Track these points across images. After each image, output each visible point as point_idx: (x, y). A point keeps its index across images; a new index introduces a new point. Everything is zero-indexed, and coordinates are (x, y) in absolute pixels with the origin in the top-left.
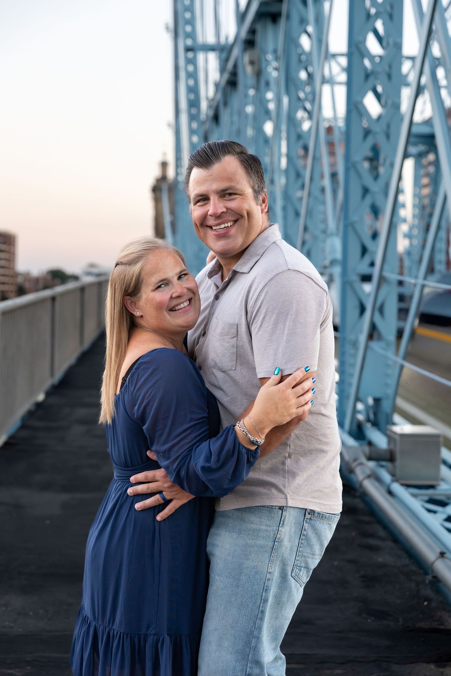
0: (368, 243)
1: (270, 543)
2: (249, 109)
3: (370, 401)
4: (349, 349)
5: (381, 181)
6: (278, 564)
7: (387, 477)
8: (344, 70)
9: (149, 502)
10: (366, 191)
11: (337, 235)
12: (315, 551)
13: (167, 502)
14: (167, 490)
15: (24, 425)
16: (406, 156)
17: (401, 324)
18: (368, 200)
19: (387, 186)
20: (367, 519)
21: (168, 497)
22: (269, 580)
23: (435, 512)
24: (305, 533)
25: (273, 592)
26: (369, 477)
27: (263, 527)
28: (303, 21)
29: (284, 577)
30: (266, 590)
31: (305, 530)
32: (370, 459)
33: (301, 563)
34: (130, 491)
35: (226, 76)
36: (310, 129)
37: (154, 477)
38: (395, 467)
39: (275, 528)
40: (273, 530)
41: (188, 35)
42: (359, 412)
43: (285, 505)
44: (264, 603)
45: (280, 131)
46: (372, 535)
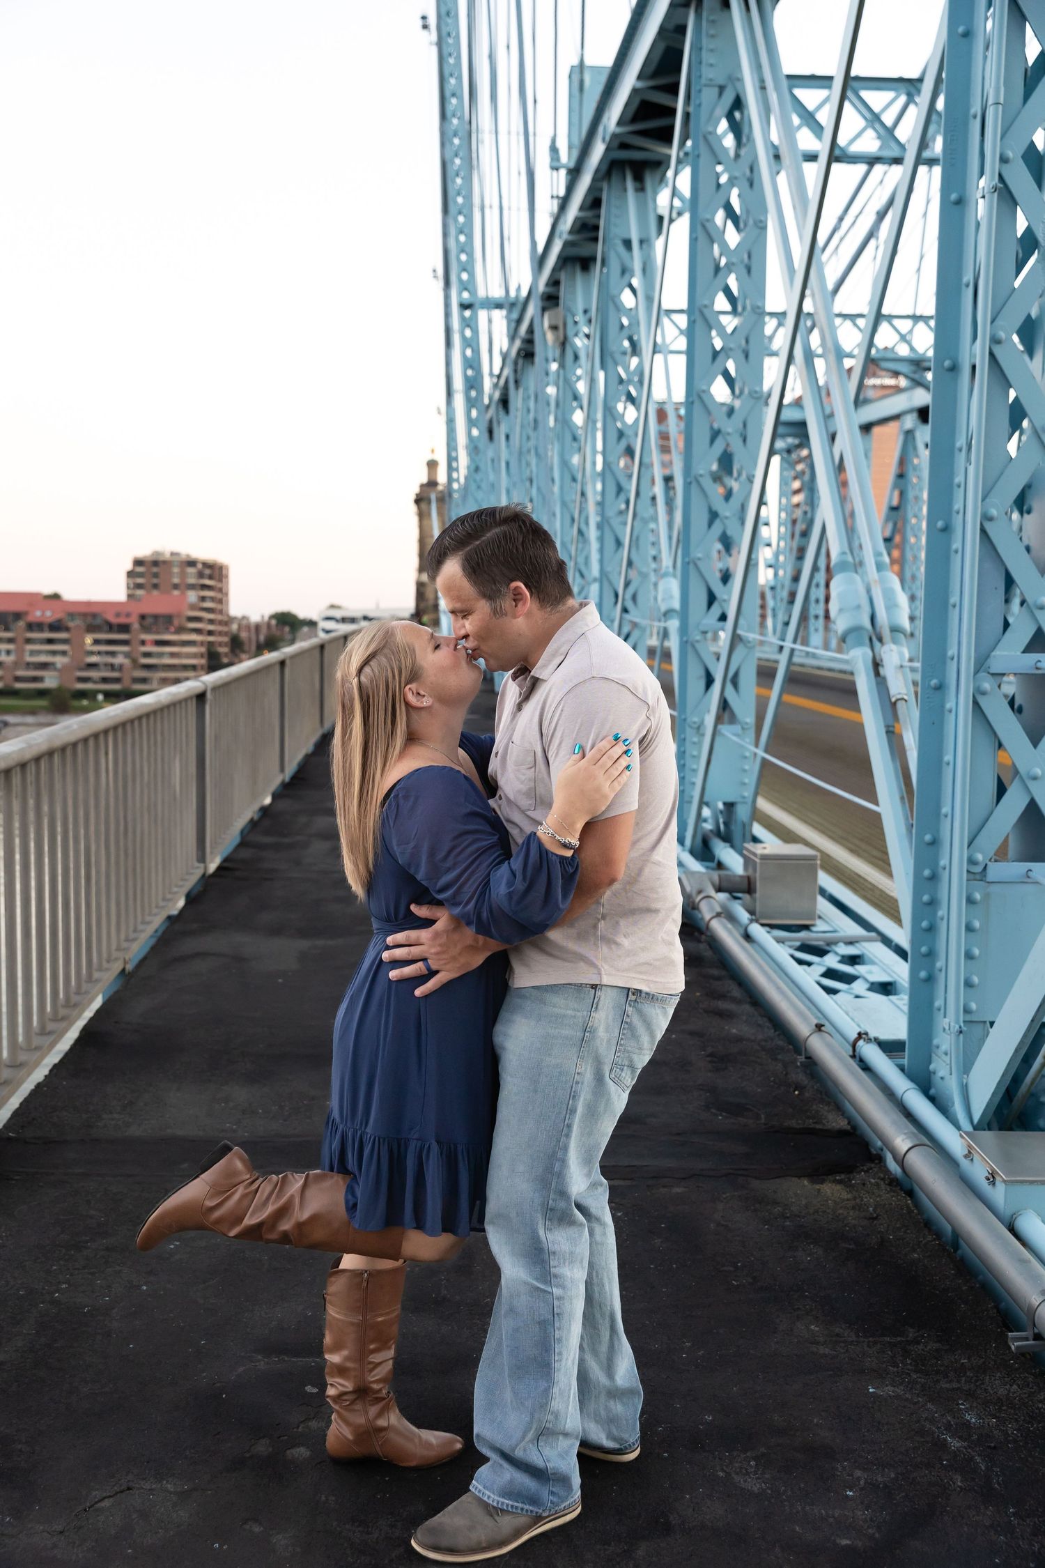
0: (718, 588)
1: (578, 1033)
2: (551, 390)
3: (721, 806)
4: (691, 737)
5: (735, 501)
6: (590, 1061)
7: (744, 916)
8: (682, 332)
9: (408, 971)
10: (713, 516)
11: (675, 576)
12: (643, 1045)
13: (432, 973)
14: (434, 957)
15: (243, 843)
16: (772, 452)
17: (764, 691)
18: (717, 528)
19: (743, 508)
20: (715, 972)
21: (434, 967)
22: (577, 1083)
23: (809, 964)
24: (628, 1020)
25: (585, 1099)
26: (718, 915)
27: (570, 1012)
28: (625, 271)
29: (599, 1079)
30: (574, 1096)
31: (628, 1016)
32: (719, 889)
33: (622, 1061)
34: (386, 955)
35: (518, 343)
36: (637, 420)
37: (418, 938)
38: (754, 900)
39: (585, 1013)
40: (583, 1017)
41: (464, 287)
42: (705, 821)
43: (598, 983)
44: (570, 1114)
45: (595, 422)
46: (723, 997)
